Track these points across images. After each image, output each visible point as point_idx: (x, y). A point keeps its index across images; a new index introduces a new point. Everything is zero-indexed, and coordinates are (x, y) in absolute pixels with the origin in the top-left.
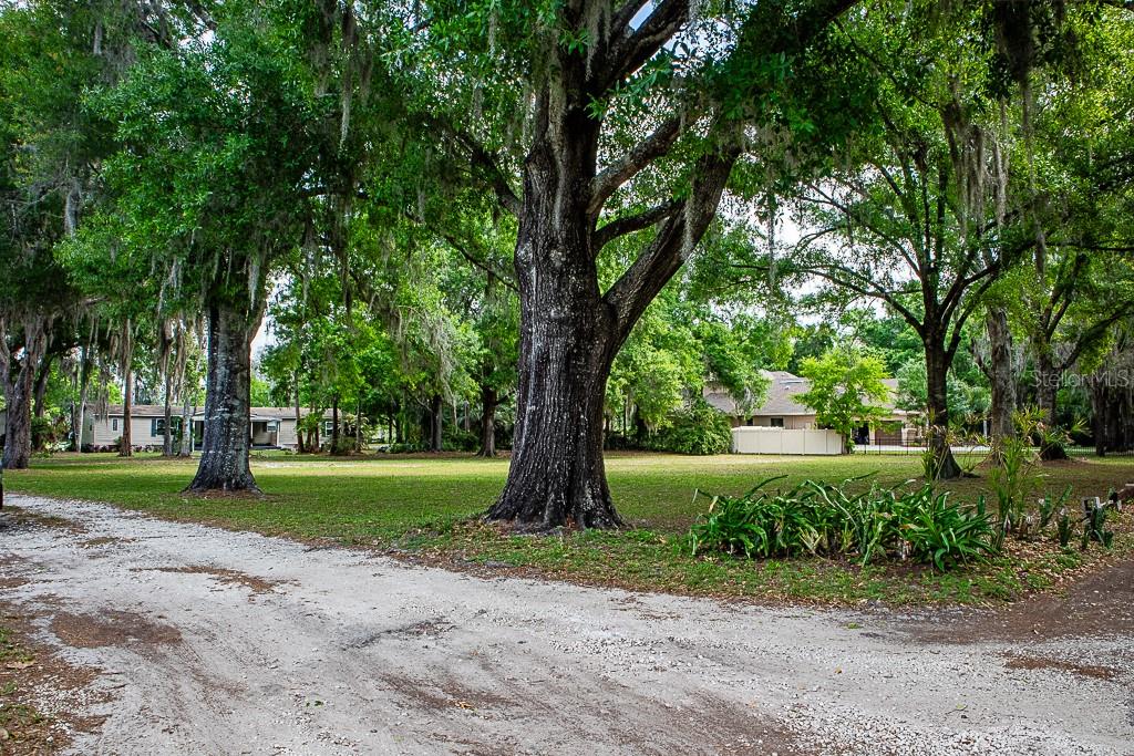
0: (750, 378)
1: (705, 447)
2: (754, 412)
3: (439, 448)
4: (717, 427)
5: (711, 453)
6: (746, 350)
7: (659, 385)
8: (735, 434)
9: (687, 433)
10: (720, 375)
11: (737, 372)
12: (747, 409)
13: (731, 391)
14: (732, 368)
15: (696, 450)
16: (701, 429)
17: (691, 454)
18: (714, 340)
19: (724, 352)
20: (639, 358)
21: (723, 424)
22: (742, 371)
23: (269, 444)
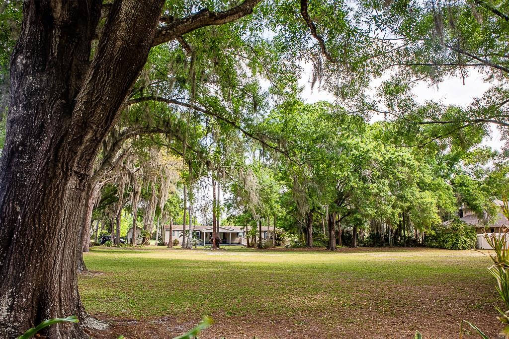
0: (486, 205)
1: (460, 245)
2: (490, 225)
3: (311, 245)
4: (467, 234)
5: (464, 248)
6: (483, 189)
7: (423, 211)
8: (479, 238)
9: (449, 237)
10: (468, 204)
11: (477, 202)
12: (486, 223)
13: (476, 213)
14: (475, 200)
15: (454, 247)
16: (457, 235)
17: (451, 249)
18: (462, 184)
19: (468, 191)
20: (409, 196)
21: (471, 232)
22: (481, 201)
23: (239, 243)
